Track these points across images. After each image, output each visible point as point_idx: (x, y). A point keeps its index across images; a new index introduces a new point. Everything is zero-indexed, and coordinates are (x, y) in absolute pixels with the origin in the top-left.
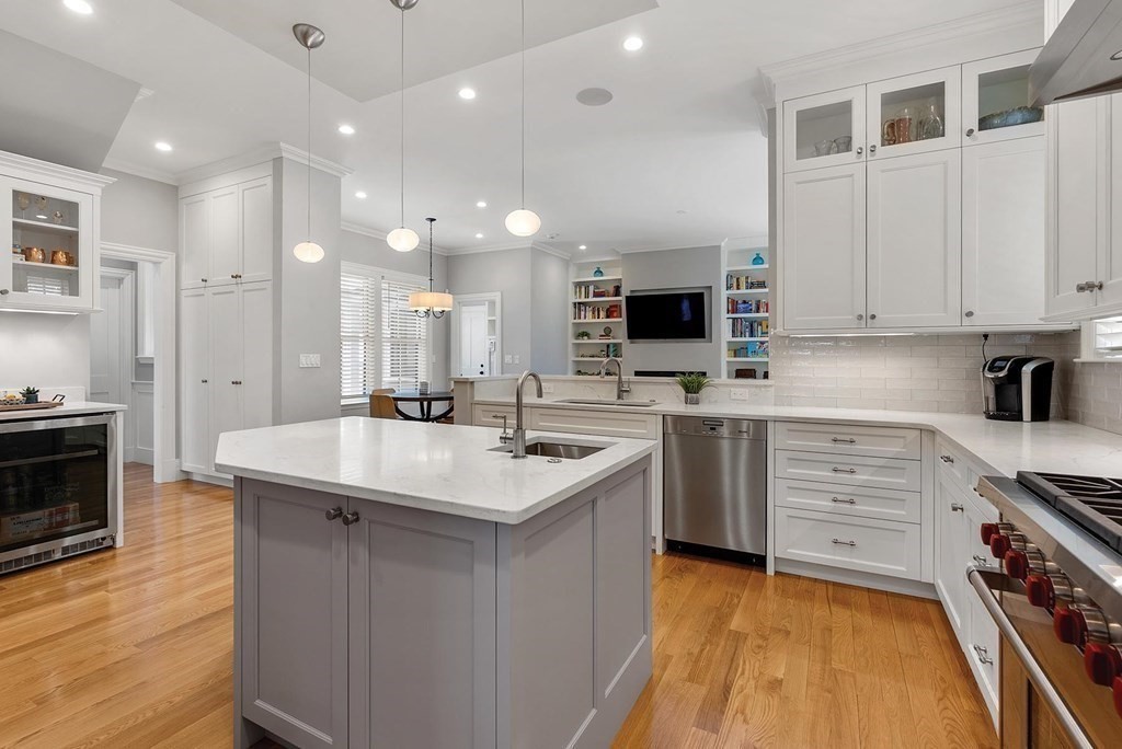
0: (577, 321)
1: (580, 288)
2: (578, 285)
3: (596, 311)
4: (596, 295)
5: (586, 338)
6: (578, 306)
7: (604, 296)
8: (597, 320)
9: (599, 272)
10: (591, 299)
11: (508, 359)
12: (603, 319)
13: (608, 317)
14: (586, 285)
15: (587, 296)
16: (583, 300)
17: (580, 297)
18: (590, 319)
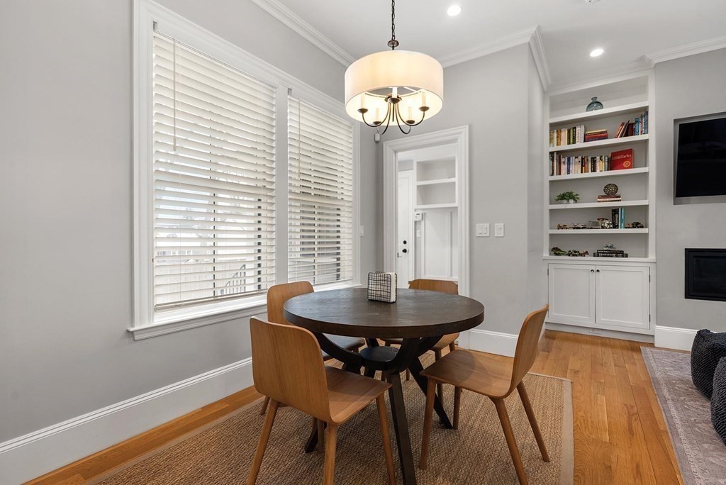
0: (556, 177)
1: (559, 133)
2: (556, 127)
3: (588, 160)
4: (587, 138)
5: (572, 201)
6: (557, 157)
7: (606, 138)
8: (590, 174)
9: (595, 103)
10: (580, 144)
11: (481, 229)
12: (602, 171)
13: (610, 168)
14: (571, 126)
15: (572, 139)
16: (564, 146)
17: (558, 143)
18: (576, 173)
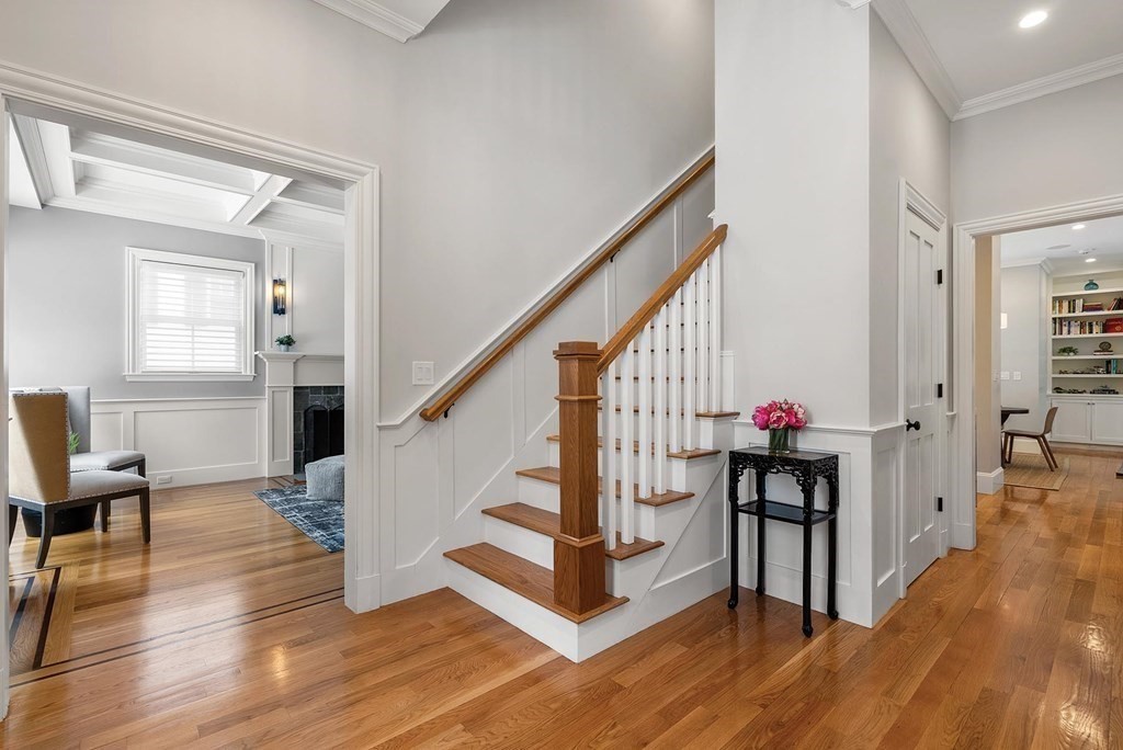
0: (1058, 336)
1: (1061, 303)
2: (1058, 300)
3: (1086, 325)
4: (1085, 309)
5: (1072, 354)
6: (1059, 322)
7: (1101, 309)
8: (1087, 335)
9: (1092, 285)
10: (1078, 313)
11: (1004, 375)
12: (1097, 333)
13: (1104, 331)
14: (1072, 301)
16: (1065, 314)
17: (1060, 312)
18: (1076, 333)
